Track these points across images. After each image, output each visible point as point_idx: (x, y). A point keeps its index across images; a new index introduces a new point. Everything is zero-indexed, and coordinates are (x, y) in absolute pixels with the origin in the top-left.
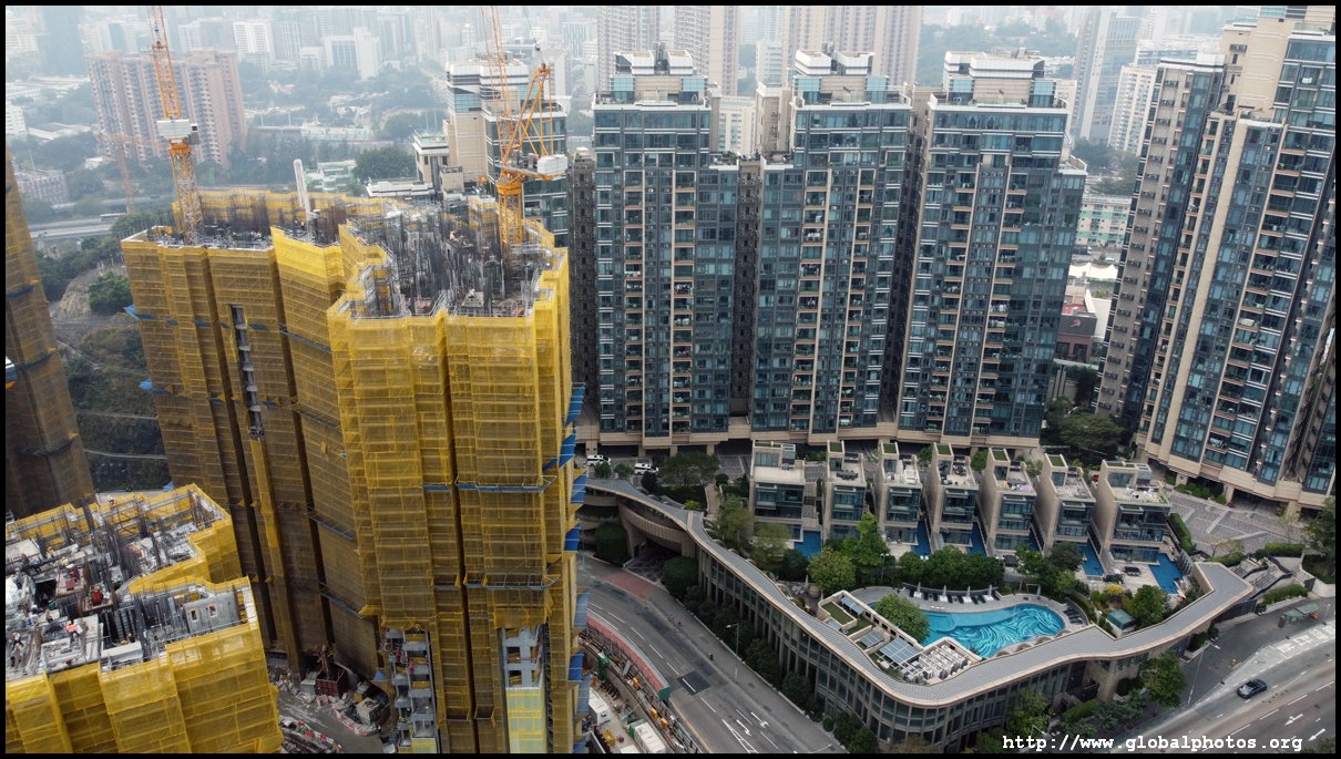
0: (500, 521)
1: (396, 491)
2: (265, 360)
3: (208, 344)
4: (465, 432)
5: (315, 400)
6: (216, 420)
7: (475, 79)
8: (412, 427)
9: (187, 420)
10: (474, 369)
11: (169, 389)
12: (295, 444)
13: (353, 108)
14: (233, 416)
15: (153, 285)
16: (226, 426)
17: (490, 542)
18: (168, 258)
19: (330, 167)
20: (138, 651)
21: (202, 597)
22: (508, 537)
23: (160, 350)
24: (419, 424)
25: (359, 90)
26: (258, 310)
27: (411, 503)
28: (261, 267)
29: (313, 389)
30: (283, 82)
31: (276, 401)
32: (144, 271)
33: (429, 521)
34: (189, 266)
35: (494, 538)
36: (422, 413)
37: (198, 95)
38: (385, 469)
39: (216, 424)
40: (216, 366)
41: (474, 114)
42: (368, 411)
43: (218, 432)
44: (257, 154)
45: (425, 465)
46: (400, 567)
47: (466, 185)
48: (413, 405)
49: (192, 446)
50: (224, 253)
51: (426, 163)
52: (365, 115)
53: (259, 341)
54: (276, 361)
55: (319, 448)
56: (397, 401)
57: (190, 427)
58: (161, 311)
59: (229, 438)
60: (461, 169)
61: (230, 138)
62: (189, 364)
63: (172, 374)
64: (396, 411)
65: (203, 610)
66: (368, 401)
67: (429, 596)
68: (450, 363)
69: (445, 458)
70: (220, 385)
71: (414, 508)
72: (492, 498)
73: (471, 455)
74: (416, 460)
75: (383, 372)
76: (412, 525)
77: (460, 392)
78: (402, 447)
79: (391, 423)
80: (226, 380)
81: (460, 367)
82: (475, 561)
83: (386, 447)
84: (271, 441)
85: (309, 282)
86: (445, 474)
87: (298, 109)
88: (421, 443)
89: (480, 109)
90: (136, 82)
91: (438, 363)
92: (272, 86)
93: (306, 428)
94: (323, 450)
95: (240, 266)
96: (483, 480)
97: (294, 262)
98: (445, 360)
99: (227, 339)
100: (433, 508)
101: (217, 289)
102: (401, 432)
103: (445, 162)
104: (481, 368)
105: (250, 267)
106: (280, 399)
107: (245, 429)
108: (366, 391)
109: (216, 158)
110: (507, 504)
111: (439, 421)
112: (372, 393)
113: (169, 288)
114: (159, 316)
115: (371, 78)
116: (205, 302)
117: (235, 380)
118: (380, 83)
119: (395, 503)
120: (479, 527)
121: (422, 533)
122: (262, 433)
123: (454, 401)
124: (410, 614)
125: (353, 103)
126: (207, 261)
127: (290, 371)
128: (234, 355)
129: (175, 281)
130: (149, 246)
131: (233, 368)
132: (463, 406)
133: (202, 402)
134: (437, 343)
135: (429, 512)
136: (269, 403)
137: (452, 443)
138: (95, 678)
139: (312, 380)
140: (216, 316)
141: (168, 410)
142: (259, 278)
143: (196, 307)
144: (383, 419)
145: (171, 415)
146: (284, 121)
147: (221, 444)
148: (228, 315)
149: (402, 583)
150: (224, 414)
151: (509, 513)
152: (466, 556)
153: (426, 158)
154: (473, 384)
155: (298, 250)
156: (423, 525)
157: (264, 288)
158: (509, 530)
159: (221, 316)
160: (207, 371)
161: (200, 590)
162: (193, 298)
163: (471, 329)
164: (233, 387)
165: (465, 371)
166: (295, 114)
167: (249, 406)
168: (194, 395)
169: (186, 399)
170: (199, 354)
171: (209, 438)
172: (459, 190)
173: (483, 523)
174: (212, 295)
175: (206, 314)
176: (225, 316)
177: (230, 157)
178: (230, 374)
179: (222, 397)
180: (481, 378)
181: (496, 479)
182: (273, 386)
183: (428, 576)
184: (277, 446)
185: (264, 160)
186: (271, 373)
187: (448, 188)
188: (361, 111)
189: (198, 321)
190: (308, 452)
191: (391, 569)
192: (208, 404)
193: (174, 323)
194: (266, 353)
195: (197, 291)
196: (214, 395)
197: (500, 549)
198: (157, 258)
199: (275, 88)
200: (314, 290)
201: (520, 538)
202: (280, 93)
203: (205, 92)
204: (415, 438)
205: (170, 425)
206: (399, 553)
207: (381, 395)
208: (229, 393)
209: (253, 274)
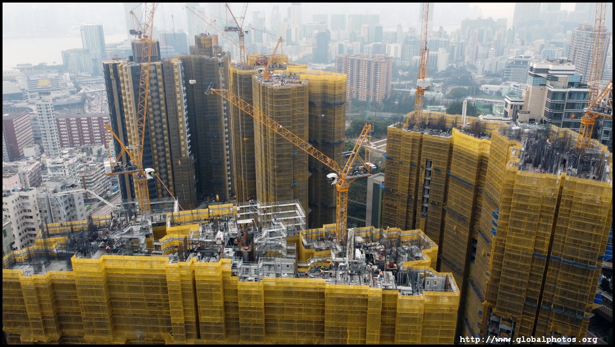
0: (568, 279)
1: (519, 252)
2: (436, 185)
3: (413, 174)
4: (561, 232)
5: (456, 206)
6: (408, 206)
7: (546, 71)
8: (536, 224)
9: (395, 204)
10: (575, 203)
11: (391, 190)
12: (440, 224)
13: (434, 84)
14: (415, 206)
15: (396, 146)
16: (411, 210)
17: (560, 288)
18: (406, 136)
19: (433, 108)
20: (410, 290)
21: (431, 276)
22: (571, 288)
23: (391, 173)
24: (539, 224)
25: (437, 76)
26: (438, 163)
27: (525, 260)
28: (445, 145)
29: (457, 202)
30: (404, 70)
31: (437, 203)
32: (394, 140)
33: (531, 270)
34: (414, 140)
35: (562, 286)
36: (541, 219)
37: (376, 73)
38: (516, 241)
39: (407, 209)
40: (414, 184)
41: (542, 87)
42: (516, 213)
43: (407, 212)
44: (394, 100)
45: (536, 244)
46: (511, 288)
47: (530, 120)
48: (538, 214)
49: (395, 216)
50: (430, 137)
51: (512, 108)
52: (439, 87)
53: (436, 176)
54: (440, 186)
55: (453, 228)
56: (531, 211)
57: (396, 207)
58: (396, 157)
59: (411, 215)
60: (529, 112)
61: (384, 93)
62: (403, 181)
63: (394, 184)
64: (529, 215)
65: (432, 282)
66: (517, 208)
67: (521, 305)
68: (563, 198)
69: (547, 242)
70: (413, 192)
71: (525, 262)
72: (568, 267)
73: (561, 244)
74: (533, 240)
75: (529, 197)
76: (522, 270)
77: (564, 213)
78: (526, 233)
79: (525, 220)
80: (417, 190)
81: (567, 201)
82: (548, 295)
83: (520, 231)
84: (429, 220)
85: (468, 153)
86: (545, 250)
87: (409, 82)
88: (537, 233)
89: (545, 85)
90: (352, 67)
91: (556, 198)
92: (399, 72)
93: (447, 218)
94: (455, 229)
95: (435, 143)
96: (564, 257)
97: (463, 144)
98: (560, 197)
99: (422, 173)
100: (534, 265)
101: (423, 151)
102: (530, 226)
103: (521, 108)
104: (578, 203)
105: (440, 144)
106: (438, 203)
107: (419, 213)
108: (518, 204)
109: (377, 100)
110: (574, 272)
111: (549, 224)
112: (521, 205)
113: (403, 148)
114: (395, 159)
115: (443, 71)
116: (416, 156)
117: (420, 191)
118: (447, 73)
119: (517, 258)
120: (556, 280)
121: (526, 275)
122: (426, 216)
123: (559, 216)
124: (509, 311)
125: (434, 82)
126: (421, 140)
127: (446, 192)
128: (423, 180)
129: (406, 146)
130: (398, 130)
131: (420, 186)
132: (563, 220)
133: (405, 198)
134: (558, 187)
135: (532, 266)
136: (433, 203)
137: (552, 236)
138: (396, 296)
139: (457, 197)
140: (419, 162)
141: (388, 199)
142: (442, 149)
143: (412, 158)
144: (522, 218)
145: (388, 201)
146: (404, 87)
147: (407, 217)
148: (425, 163)
149: (508, 295)
150: (412, 205)
151: (574, 276)
152: (544, 291)
153: (512, 106)
154: (572, 210)
155: (466, 139)
156: (528, 271)
157: (443, 154)
158: (571, 285)
159: (422, 163)
160: (410, 185)
161: (431, 273)
162: (412, 153)
163: (579, 184)
164: (419, 194)
165: (570, 204)
166: (408, 85)
167: (423, 203)
168: (402, 194)
169: (398, 195)
170: (408, 178)
171: (403, 213)
172: (526, 122)
173: (558, 278)
174: (420, 153)
175: (416, 161)
176: (423, 163)
177: (384, 101)
178: (419, 188)
179: (413, 197)
180: (577, 208)
181: (572, 259)
182: (437, 196)
183: (523, 296)
184: (431, 223)
185: (397, 103)
186: (437, 191)
187: (521, 121)
188: (437, 85)
189: (412, 164)
190: (445, 228)
191: (505, 288)
192: (406, 199)
193: (401, 163)
194: (437, 182)
195: (414, 151)
196: (409, 196)
197: (564, 293)
198: (401, 136)
199: (400, 73)
200: (470, 157)
201: (577, 290)
202: (402, 75)
203: (379, 72)
204: (535, 230)
205: (387, 205)
206: (512, 281)
207: (524, 207)
208: (416, 197)
209: (440, 147)
